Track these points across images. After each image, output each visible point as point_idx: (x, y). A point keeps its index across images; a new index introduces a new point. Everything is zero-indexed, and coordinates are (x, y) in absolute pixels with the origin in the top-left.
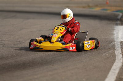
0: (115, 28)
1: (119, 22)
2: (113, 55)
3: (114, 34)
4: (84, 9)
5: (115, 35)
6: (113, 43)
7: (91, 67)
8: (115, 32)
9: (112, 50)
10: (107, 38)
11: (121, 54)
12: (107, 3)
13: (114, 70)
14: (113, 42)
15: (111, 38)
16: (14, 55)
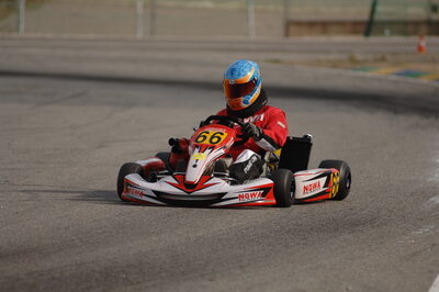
2: (433, 245)
4: (335, 71)
6: (436, 200)
7: (350, 288)
9: (432, 227)
10: (413, 178)
12: (420, 49)
14: (434, 195)
15: (430, 180)
16: (73, 240)
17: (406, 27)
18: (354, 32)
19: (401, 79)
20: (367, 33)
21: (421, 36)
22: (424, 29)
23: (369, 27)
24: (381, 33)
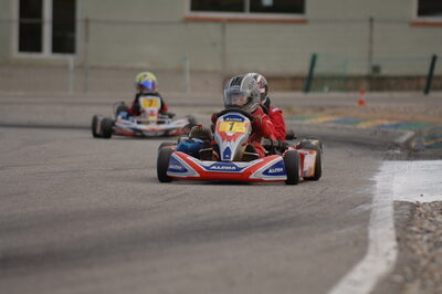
0: (382, 169)
1: (398, 152)
3: (374, 182)
5: (377, 186)
6: (366, 207)
8: (377, 178)
9: (359, 227)
11: (394, 237)
12: (361, 102)
13: (356, 283)
14: (364, 203)
15: (360, 192)
17: (347, 83)
18: (294, 89)
19: (339, 126)
20: (307, 89)
21: (362, 92)
22: (365, 84)
23: (308, 82)
24: (321, 89)
